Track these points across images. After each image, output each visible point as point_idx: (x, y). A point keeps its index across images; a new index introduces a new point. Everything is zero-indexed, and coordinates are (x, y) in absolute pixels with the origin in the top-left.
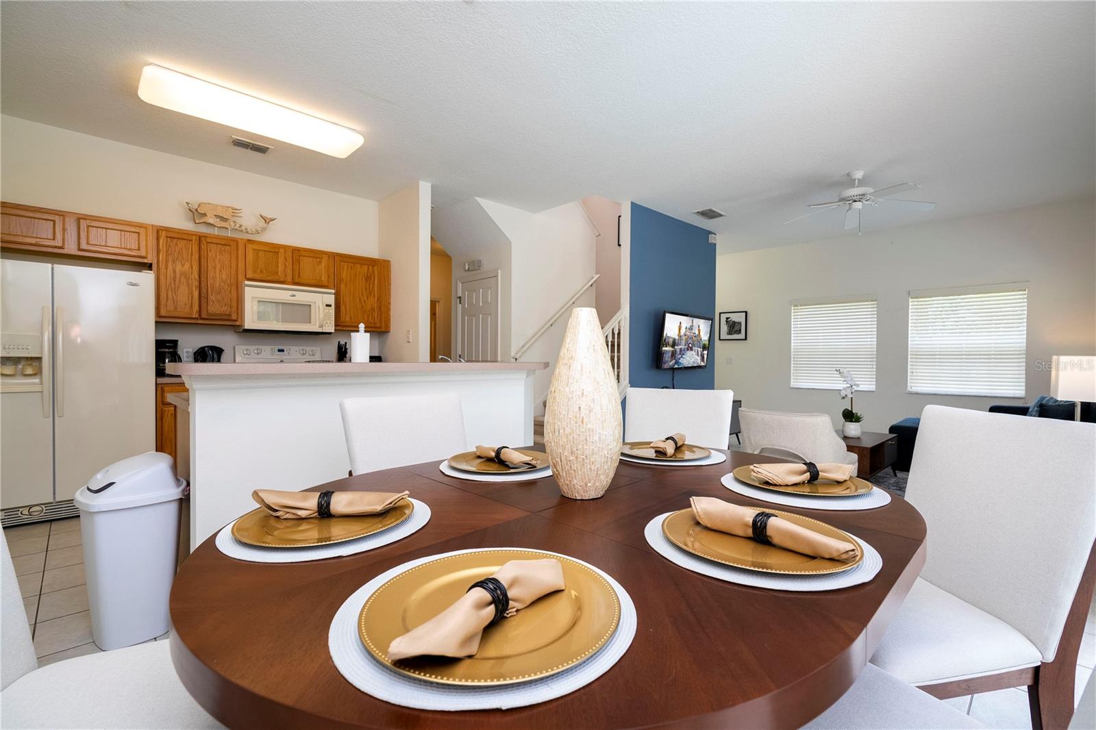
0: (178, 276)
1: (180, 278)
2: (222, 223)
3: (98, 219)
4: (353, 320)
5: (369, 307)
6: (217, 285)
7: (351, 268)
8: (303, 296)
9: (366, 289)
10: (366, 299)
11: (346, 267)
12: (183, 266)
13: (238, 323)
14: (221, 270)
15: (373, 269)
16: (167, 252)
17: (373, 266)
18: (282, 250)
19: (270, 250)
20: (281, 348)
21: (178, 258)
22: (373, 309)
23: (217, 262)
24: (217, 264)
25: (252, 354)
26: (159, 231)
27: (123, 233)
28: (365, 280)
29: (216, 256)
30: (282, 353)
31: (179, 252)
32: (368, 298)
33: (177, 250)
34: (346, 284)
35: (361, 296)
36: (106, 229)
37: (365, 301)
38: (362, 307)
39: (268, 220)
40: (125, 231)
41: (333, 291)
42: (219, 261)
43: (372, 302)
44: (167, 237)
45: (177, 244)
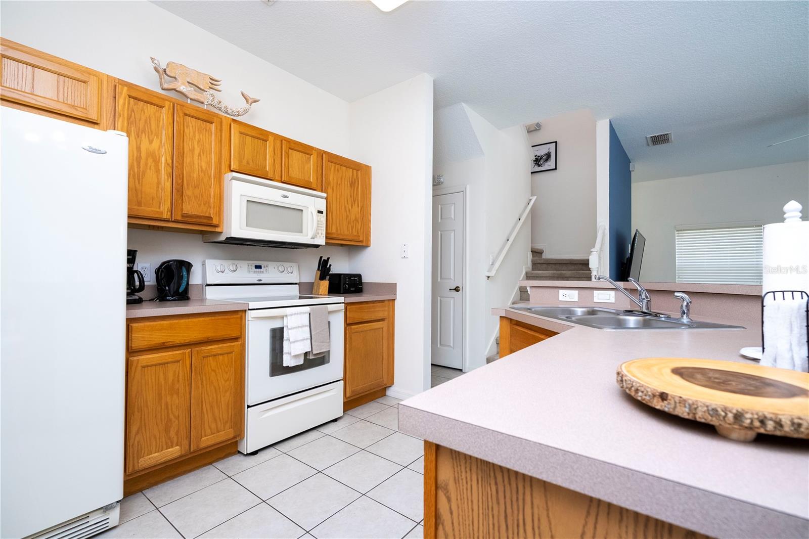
0: (143, 155)
1: (147, 159)
2: (197, 94)
3: (20, 48)
4: (339, 232)
5: (353, 217)
6: (195, 175)
7: (338, 170)
8: (296, 198)
9: (351, 196)
10: (350, 208)
11: (333, 168)
12: (151, 142)
13: (218, 230)
14: (199, 155)
15: (357, 173)
16: (129, 119)
17: (357, 170)
18: (271, 138)
19: (258, 136)
20: (258, 263)
21: (143, 131)
22: (356, 220)
23: (196, 143)
24: (196, 146)
25: (227, 271)
26: (117, 85)
27: (62, 78)
28: (350, 185)
29: (195, 136)
30: (259, 270)
31: (146, 122)
32: (352, 207)
33: (143, 118)
34: (333, 189)
35: (346, 203)
36: (34, 66)
37: (349, 211)
38: (347, 216)
39: (250, 101)
40: (65, 76)
41: (325, 195)
42: (199, 142)
43: (356, 210)
44: (130, 97)
45: (143, 110)
